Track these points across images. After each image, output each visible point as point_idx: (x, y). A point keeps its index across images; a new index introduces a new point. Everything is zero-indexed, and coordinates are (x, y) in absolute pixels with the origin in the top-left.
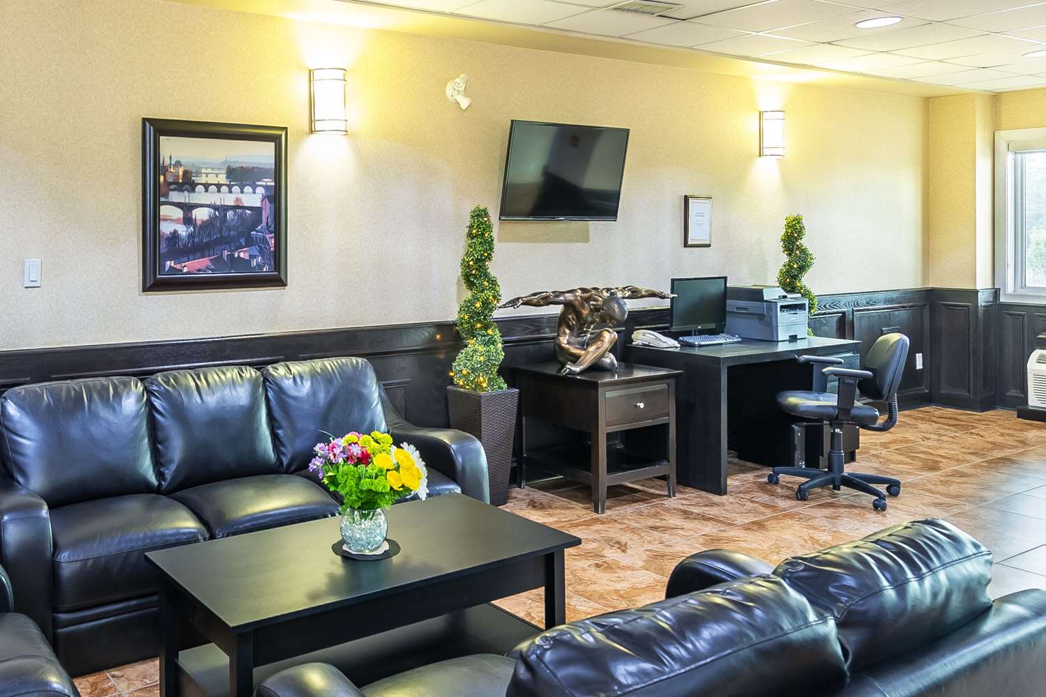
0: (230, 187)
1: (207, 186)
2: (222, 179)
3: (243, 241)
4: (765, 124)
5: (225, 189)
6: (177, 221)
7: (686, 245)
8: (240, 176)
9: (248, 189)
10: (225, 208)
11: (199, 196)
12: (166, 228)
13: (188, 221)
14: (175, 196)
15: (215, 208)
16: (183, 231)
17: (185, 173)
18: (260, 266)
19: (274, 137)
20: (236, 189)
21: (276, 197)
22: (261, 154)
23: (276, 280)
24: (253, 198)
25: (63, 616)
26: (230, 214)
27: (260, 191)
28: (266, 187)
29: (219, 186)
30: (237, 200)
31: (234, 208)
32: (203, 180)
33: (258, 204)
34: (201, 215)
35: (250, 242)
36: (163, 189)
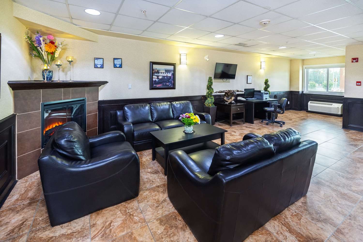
0: (165, 73)
1: (161, 73)
2: (164, 72)
3: (168, 82)
4: (262, 64)
5: (164, 73)
6: (156, 78)
7: (247, 83)
8: (167, 71)
9: (169, 73)
10: (165, 76)
11: (160, 74)
12: (154, 79)
13: (158, 78)
14: (156, 74)
15: (163, 76)
16: (157, 80)
17: (157, 70)
18: (171, 86)
19: (174, 65)
20: (167, 73)
21: (174, 75)
22: (171, 68)
23: (174, 88)
24: (170, 75)
25: (135, 142)
26: (165, 77)
27: (171, 74)
28: (172, 73)
29: (163, 73)
30: (167, 75)
31: (166, 76)
32: (161, 72)
33: (170, 76)
34: (160, 77)
35: (169, 82)
36: (153, 73)
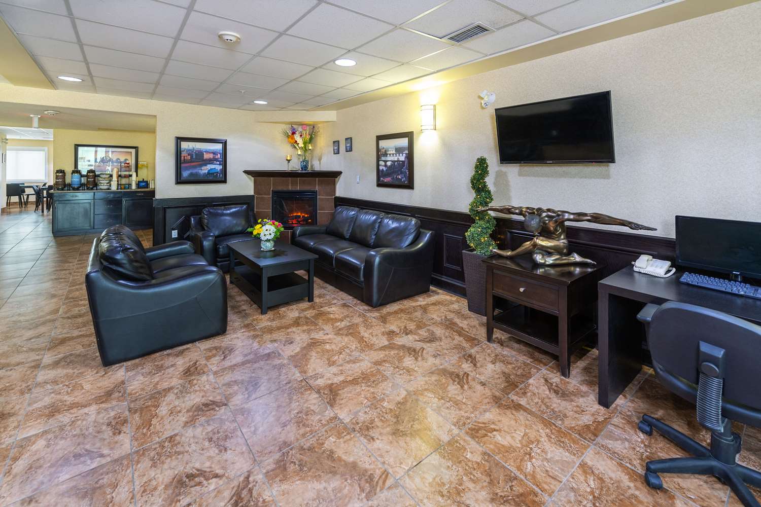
0: (396, 154)
1: (390, 154)
2: (394, 152)
3: (399, 172)
5: (395, 155)
6: (383, 166)
8: (399, 150)
9: (401, 155)
10: (395, 161)
11: (389, 158)
12: (381, 168)
13: (386, 166)
14: (383, 158)
15: (392, 161)
16: (385, 169)
17: (385, 151)
18: (404, 181)
19: (409, 135)
20: (398, 155)
21: (410, 157)
22: (404, 142)
23: (410, 185)
24: (402, 158)
26: (396, 163)
27: (404, 155)
28: (406, 154)
29: (393, 154)
30: (398, 158)
31: (397, 161)
32: (389, 153)
33: (404, 160)
34: (389, 164)
35: (402, 173)
36: (380, 156)
